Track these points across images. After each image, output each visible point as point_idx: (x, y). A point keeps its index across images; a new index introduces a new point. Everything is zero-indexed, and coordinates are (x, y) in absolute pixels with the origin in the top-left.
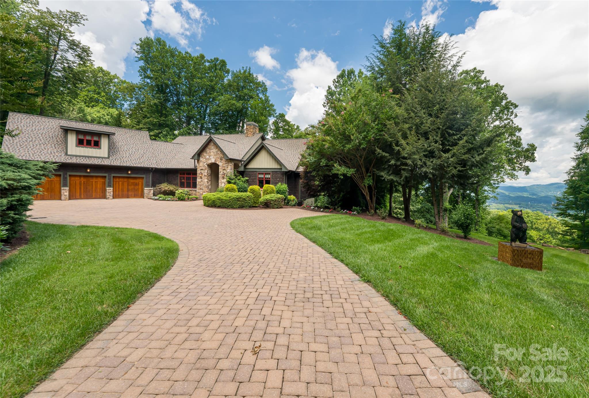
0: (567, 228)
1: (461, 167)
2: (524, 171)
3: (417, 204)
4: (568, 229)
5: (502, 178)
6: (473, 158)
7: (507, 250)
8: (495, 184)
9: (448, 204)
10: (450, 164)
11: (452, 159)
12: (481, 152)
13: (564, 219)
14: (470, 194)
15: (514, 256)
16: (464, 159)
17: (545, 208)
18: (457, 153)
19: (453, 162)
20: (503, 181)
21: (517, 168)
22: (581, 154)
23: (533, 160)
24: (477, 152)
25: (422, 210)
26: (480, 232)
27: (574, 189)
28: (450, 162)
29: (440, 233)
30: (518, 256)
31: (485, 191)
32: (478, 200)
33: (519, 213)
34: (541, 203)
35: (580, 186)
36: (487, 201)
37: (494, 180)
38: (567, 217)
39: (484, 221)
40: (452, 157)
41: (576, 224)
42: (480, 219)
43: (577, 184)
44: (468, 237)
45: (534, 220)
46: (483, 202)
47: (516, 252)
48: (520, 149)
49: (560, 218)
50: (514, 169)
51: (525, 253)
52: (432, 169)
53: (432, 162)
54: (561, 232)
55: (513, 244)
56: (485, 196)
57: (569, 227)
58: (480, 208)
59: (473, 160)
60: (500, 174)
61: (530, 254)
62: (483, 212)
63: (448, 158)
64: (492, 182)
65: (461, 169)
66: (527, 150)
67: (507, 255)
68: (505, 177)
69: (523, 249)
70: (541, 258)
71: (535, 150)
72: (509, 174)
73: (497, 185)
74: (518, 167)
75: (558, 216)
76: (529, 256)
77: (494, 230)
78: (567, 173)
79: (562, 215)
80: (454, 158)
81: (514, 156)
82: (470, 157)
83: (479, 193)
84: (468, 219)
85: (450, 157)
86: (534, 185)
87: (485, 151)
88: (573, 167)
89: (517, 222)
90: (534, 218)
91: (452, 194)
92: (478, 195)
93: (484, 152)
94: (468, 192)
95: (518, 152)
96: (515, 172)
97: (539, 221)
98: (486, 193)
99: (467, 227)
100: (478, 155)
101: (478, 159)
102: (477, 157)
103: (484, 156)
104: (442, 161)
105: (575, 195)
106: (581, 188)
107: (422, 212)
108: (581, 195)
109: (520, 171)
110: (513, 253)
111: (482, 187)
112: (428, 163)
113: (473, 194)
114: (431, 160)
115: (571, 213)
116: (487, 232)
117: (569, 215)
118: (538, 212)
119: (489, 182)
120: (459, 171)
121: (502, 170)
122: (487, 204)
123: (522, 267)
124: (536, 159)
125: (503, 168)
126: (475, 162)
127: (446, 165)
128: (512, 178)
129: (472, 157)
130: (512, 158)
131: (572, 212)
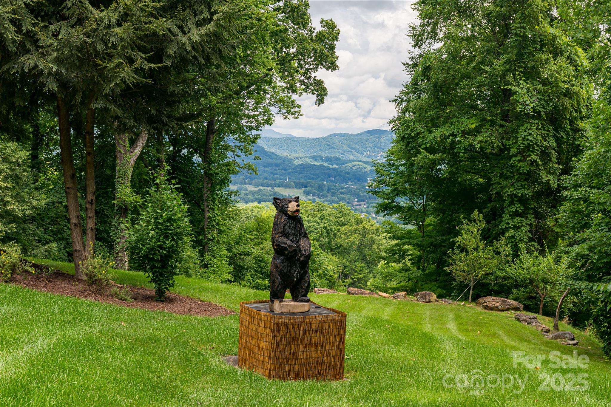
0: (395, 242)
1: (149, 60)
2: (313, 94)
3: (36, 194)
4: (396, 245)
5: (266, 111)
6: (184, 33)
7: (262, 330)
8: (250, 128)
9: (128, 190)
10: (114, 46)
11: (118, 30)
12: (206, 15)
13: (387, 218)
14: (190, 160)
15: (278, 344)
16: (155, 34)
17: (356, 195)
18: (135, 9)
19: (122, 39)
20: (269, 122)
21: (298, 85)
22: (420, 56)
23: (332, 66)
24: (195, 15)
25: (52, 214)
26: (214, 272)
27: (409, 143)
28: (113, 39)
29: (83, 293)
30: (288, 345)
31: (226, 148)
32: (209, 176)
33: (292, 207)
34: (346, 182)
35: (418, 134)
36: (232, 177)
37: (249, 117)
38: (395, 212)
39: (224, 238)
40: (119, 25)
41: (410, 232)
42: (215, 234)
43: (412, 131)
44: (167, 294)
45: (333, 227)
46: (224, 182)
47: (283, 329)
48: (304, 32)
49: (381, 218)
50: (292, 89)
51: (305, 333)
52: (58, 61)
53: (55, 35)
54: (383, 254)
55: (277, 306)
56: (228, 164)
57: (397, 238)
58: (213, 200)
59: (184, 39)
60: (262, 99)
61: (316, 331)
62: (223, 212)
63: (109, 26)
64: (243, 122)
65: (147, 66)
66: (321, 38)
67: (262, 344)
68: (274, 110)
69: (300, 318)
70: (342, 341)
71: (336, 38)
72: (281, 101)
73: (254, 132)
74: (302, 83)
75: (377, 213)
76: (315, 339)
77: (249, 261)
78: (395, 101)
79: (386, 209)
80: (126, 25)
81: (293, 50)
82: (175, 29)
83: (214, 156)
84: (167, 237)
85: (113, 20)
86: (335, 135)
87: (216, 12)
88: (407, 87)
89: (287, 235)
90: (334, 220)
91: (140, 157)
92: (211, 162)
93: (212, 14)
94: (185, 151)
95: (301, 40)
96: (294, 96)
97: (343, 228)
98: (229, 154)
99: (164, 260)
100: (199, 25)
101: (196, 38)
102: (194, 30)
103: (211, 27)
104: (86, 34)
105: (408, 159)
106: (420, 140)
107: (54, 222)
108: (419, 157)
109: (304, 94)
110: (274, 337)
111: (222, 139)
112: (45, 39)
113: (197, 159)
114: (53, 28)
115: (402, 204)
116: (231, 269)
117: (399, 209)
118: (342, 204)
119: (238, 123)
120: (139, 71)
121: (268, 88)
122: (233, 187)
123: (297, 376)
124: (338, 63)
125: (270, 83)
126: (189, 48)
127: (100, 47)
128: (289, 112)
129: (180, 27)
130: (288, 54)
131: (403, 201)
